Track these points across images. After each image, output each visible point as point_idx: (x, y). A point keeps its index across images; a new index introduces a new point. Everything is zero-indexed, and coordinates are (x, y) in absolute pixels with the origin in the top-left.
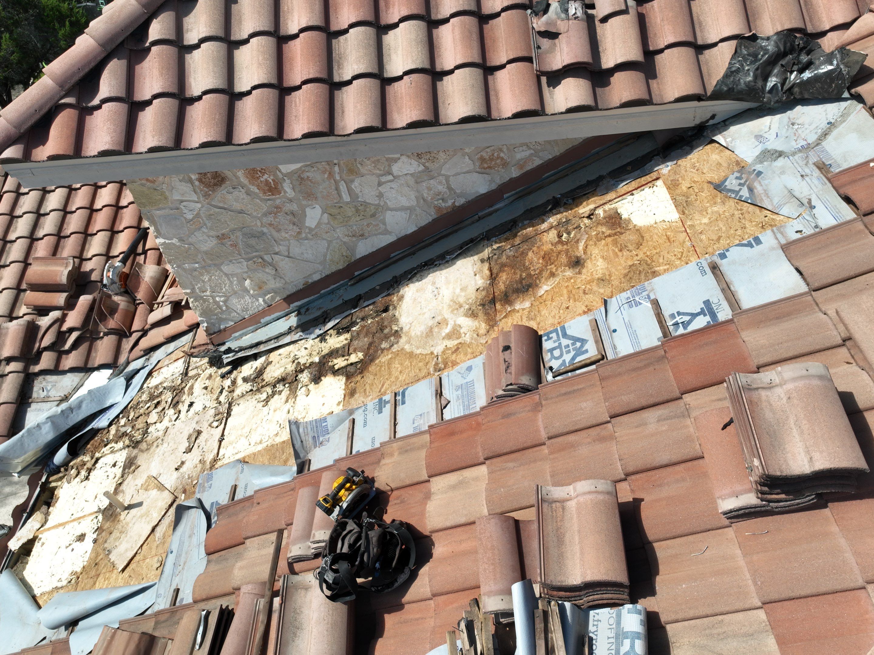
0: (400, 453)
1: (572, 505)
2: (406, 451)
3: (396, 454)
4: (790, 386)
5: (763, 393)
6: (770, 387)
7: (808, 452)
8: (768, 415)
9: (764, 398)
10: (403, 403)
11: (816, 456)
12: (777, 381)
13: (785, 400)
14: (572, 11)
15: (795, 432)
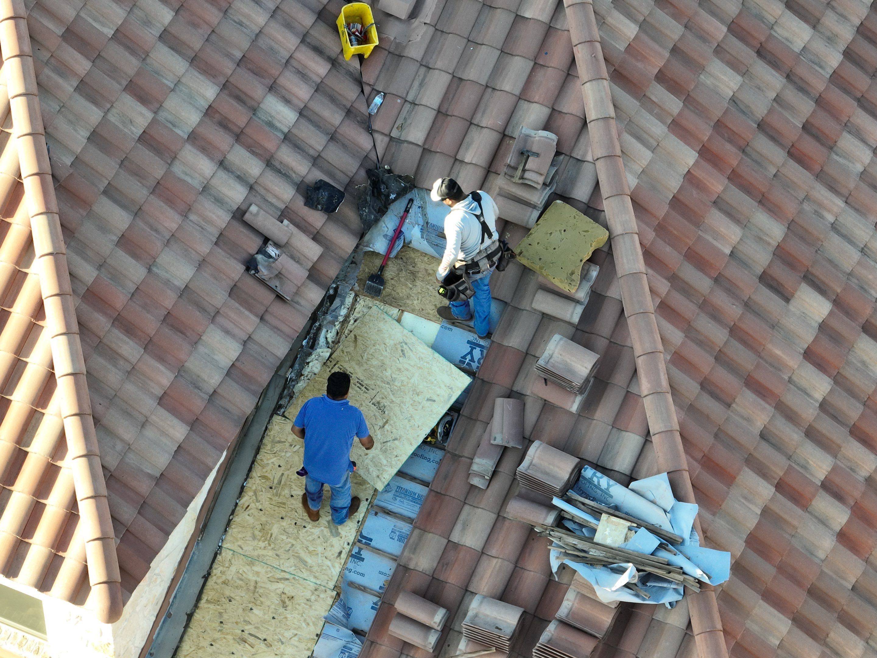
0: (413, 553)
1: (535, 461)
2: (415, 549)
3: (412, 556)
4: (557, 351)
5: (551, 360)
6: (551, 357)
7: (583, 366)
8: (561, 366)
9: (553, 362)
10: (371, 540)
11: (586, 365)
12: (551, 352)
13: (560, 356)
14: (273, 254)
15: (573, 363)
